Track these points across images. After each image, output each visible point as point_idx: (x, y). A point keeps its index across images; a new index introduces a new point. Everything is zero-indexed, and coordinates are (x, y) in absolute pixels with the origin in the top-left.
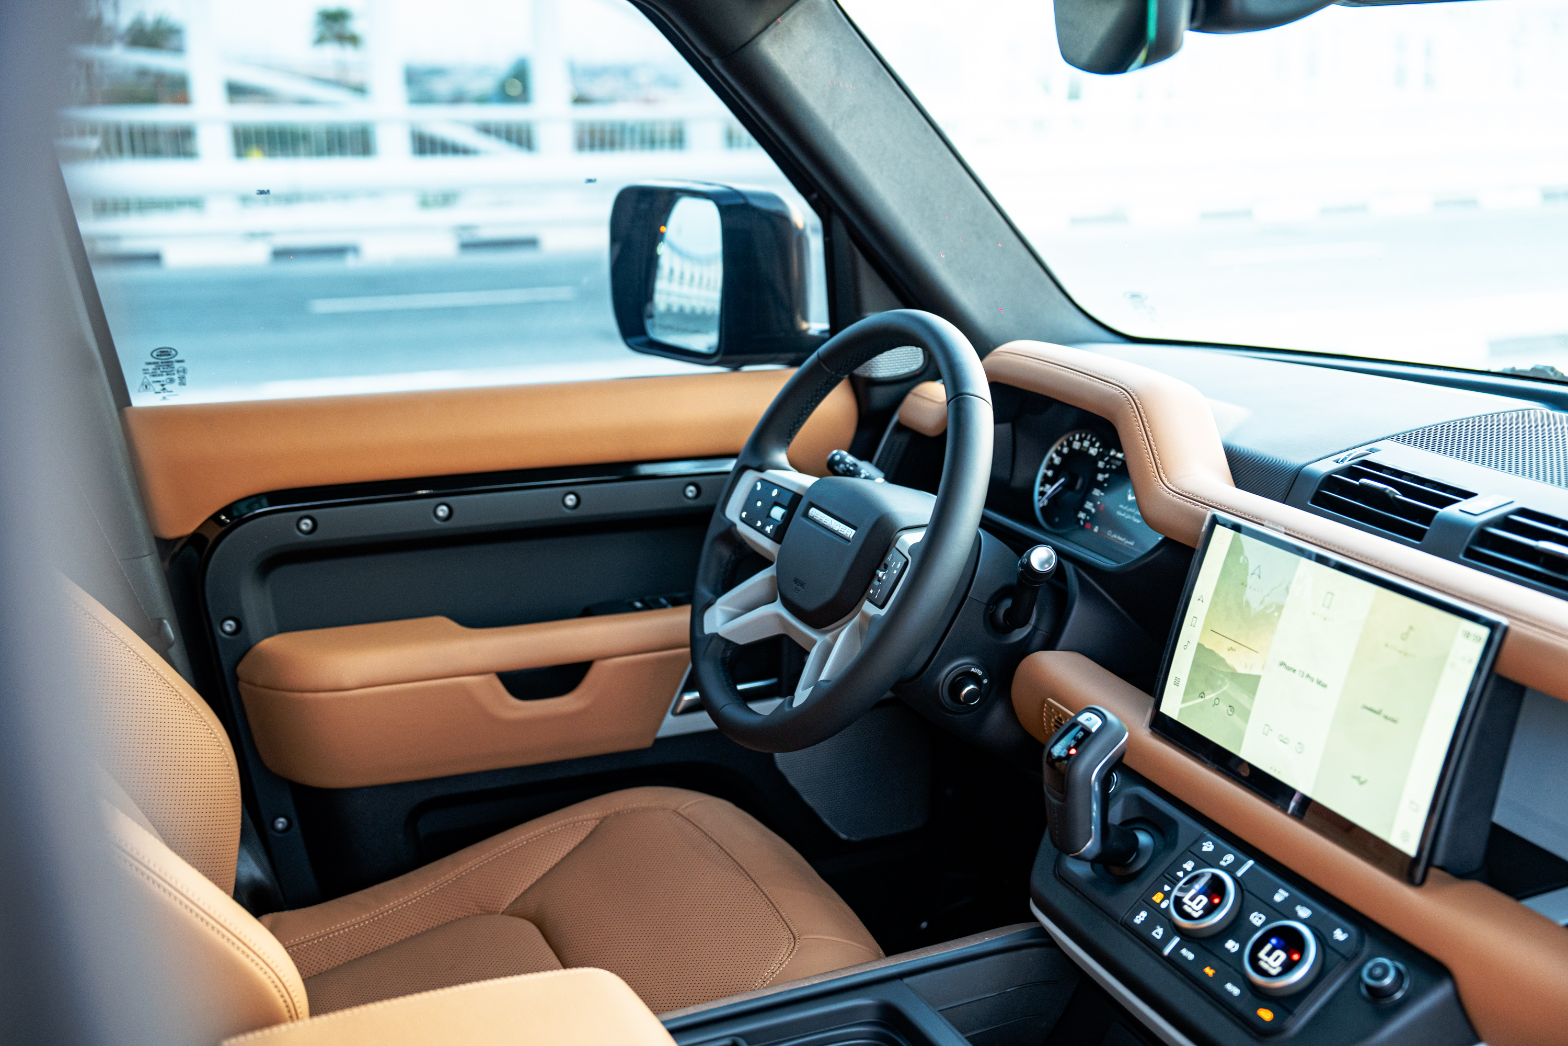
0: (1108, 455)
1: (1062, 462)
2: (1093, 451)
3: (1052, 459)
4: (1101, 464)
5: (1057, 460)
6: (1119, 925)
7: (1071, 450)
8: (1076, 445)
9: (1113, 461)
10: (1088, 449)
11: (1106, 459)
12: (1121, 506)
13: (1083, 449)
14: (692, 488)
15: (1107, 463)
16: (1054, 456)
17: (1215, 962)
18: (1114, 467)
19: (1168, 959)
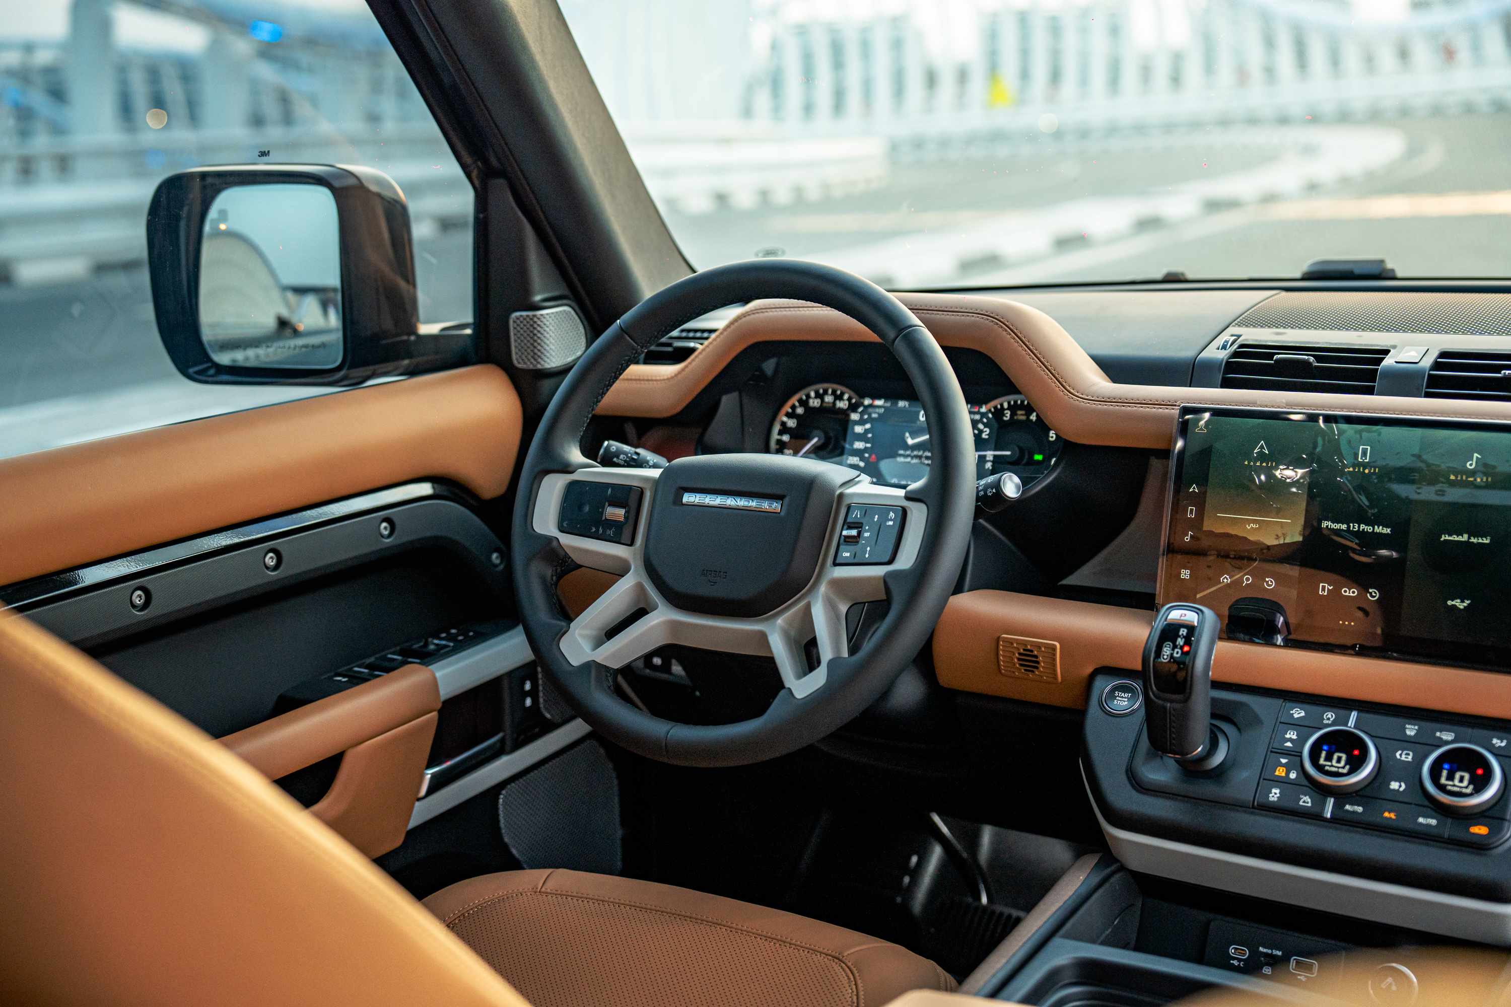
0: (862, 404)
1: (799, 424)
2: (842, 405)
3: (783, 424)
4: (854, 416)
5: (791, 423)
6: (1252, 810)
7: (809, 410)
8: (815, 403)
9: (870, 410)
10: (834, 403)
11: (861, 409)
12: (901, 452)
13: (825, 405)
14: (384, 525)
15: (862, 413)
16: (785, 419)
17: (1390, 805)
18: (874, 416)
19: (1334, 820)
